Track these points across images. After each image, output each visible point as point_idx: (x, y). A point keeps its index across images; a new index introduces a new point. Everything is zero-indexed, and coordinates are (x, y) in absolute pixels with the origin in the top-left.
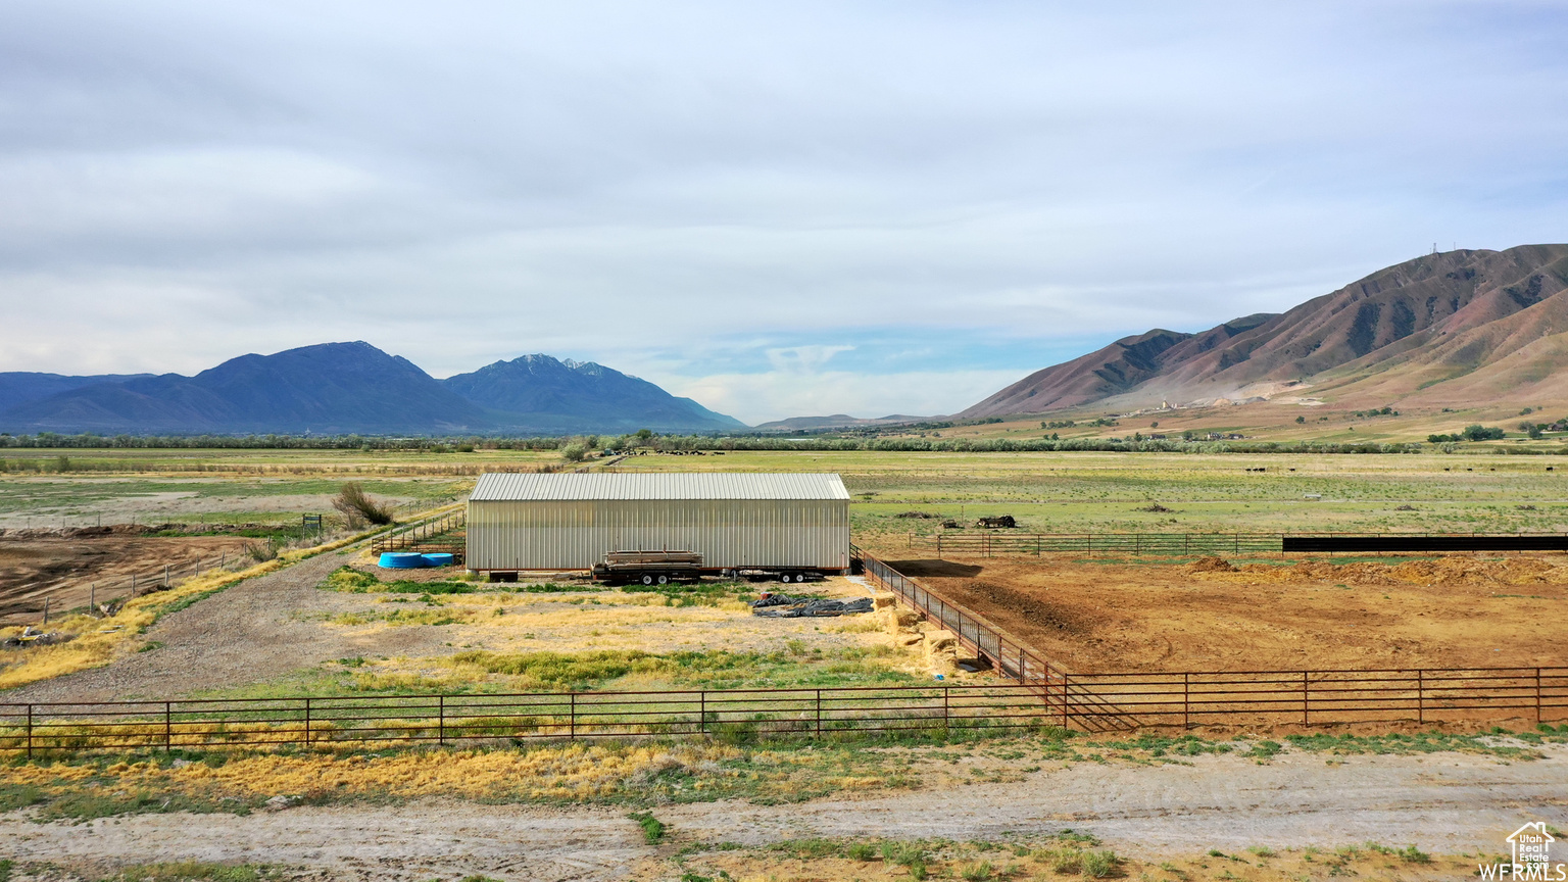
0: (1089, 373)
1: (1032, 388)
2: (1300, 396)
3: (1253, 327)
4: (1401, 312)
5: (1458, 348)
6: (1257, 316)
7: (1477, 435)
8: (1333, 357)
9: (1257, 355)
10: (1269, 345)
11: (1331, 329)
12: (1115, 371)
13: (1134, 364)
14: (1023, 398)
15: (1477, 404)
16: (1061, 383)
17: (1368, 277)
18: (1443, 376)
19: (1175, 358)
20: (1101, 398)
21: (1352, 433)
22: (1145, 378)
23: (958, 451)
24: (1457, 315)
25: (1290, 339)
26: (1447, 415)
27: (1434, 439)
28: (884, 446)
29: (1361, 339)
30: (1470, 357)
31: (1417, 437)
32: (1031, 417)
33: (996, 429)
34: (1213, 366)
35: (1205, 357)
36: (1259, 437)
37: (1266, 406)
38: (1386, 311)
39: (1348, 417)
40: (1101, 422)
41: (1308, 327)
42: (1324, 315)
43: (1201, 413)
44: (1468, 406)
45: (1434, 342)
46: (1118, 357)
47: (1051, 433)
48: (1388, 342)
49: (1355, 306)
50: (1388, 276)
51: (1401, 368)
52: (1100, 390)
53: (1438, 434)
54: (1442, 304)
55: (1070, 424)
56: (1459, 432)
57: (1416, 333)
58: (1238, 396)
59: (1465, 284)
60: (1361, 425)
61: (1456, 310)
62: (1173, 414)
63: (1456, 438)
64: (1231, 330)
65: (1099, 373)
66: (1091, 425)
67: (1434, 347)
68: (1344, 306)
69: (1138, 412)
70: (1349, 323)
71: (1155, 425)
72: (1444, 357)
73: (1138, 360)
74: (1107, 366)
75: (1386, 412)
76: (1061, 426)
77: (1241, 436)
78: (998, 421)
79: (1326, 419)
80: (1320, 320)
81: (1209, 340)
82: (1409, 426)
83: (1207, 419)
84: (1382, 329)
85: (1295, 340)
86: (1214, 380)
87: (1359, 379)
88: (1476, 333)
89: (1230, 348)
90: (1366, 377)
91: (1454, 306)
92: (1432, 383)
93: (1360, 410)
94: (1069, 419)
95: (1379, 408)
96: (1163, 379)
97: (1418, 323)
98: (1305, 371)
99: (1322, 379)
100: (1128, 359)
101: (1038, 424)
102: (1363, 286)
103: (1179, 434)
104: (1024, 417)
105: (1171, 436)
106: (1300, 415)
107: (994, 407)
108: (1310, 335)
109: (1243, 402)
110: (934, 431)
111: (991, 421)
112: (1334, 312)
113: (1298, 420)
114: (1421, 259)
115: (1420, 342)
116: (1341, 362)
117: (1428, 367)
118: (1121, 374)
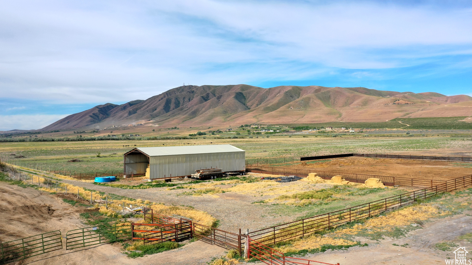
0: (87, 116)
1: (68, 121)
2: (152, 124)
3: (137, 104)
4: (177, 101)
5: (191, 111)
6: (137, 100)
7: (200, 134)
8: (160, 113)
9: (139, 112)
10: (142, 109)
11: (159, 105)
12: (96, 116)
13: (102, 114)
14: (65, 124)
15: (197, 126)
16: (78, 119)
17: (168, 91)
18: (188, 119)
19: (114, 112)
20: (92, 124)
21: (168, 134)
22: (105, 118)
23: (65, 141)
24: (190, 102)
25: (148, 107)
26: (191, 129)
27: (190, 135)
28: (36, 140)
29: (167, 108)
30: (194, 114)
31: (186, 135)
32: (69, 130)
33: (57, 134)
34: (126, 115)
35: (124, 112)
36: (144, 135)
37: (143, 126)
38: (173, 101)
39: (166, 129)
40: (94, 131)
41: (153, 104)
42: (157, 101)
43: (125, 128)
44: (195, 126)
45: (185, 110)
46: (96, 111)
47: (79, 135)
48: (174, 109)
49: (165, 99)
50: (173, 91)
51: (178, 116)
52: (92, 122)
53: (191, 134)
54: (186, 100)
55: (84, 132)
56: (196, 133)
57: (181, 107)
58: (134, 123)
59: (192, 94)
60: (170, 132)
61: (190, 101)
62: (116, 129)
63: (195, 135)
64: (131, 104)
65: (91, 116)
66: (91, 132)
67: (185, 111)
68: (162, 99)
69: (105, 128)
70: (164, 104)
71: (112, 132)
72: (188, 114)
73: (103, 113)
74: (93, 114)
75: (175, 128)
76: (81, 133)
77: (139, 135)
78: (58, 131)
79: (160, 130)
80: (156, 102)
81: (124, 107)
82: (183, 132)
83: (127, 130)
84: (172, 106)
85: (149, 108)
86: (127, 119)
87: (167, 119)
88: (195, 108)
89: (131, 110)
90: (169, 118)
91: (189, 100)
92: (186, 120)
93: (169, 127)
94: (84, 130)
95: (174, 127)
96: (111, 118)
97: (181, 104)
98: (153, 117)
99: (157, 119)
100: (100, 113)
101: (73, 132)
102: (167, 94)
103: (120, 135)
104: (67, 130)
105: (118, 135)
106: (154, 129)
107: (54, 127)
108: (153, 106)
109: (136, 125)
110: (34, 135)
111: (55, 131)
112: (159, 100)
113: (153, 130)
114: (181, 87)
115: (182, 109)
116: (162, 114)
117: (185, 116)
118: (98, 117)
